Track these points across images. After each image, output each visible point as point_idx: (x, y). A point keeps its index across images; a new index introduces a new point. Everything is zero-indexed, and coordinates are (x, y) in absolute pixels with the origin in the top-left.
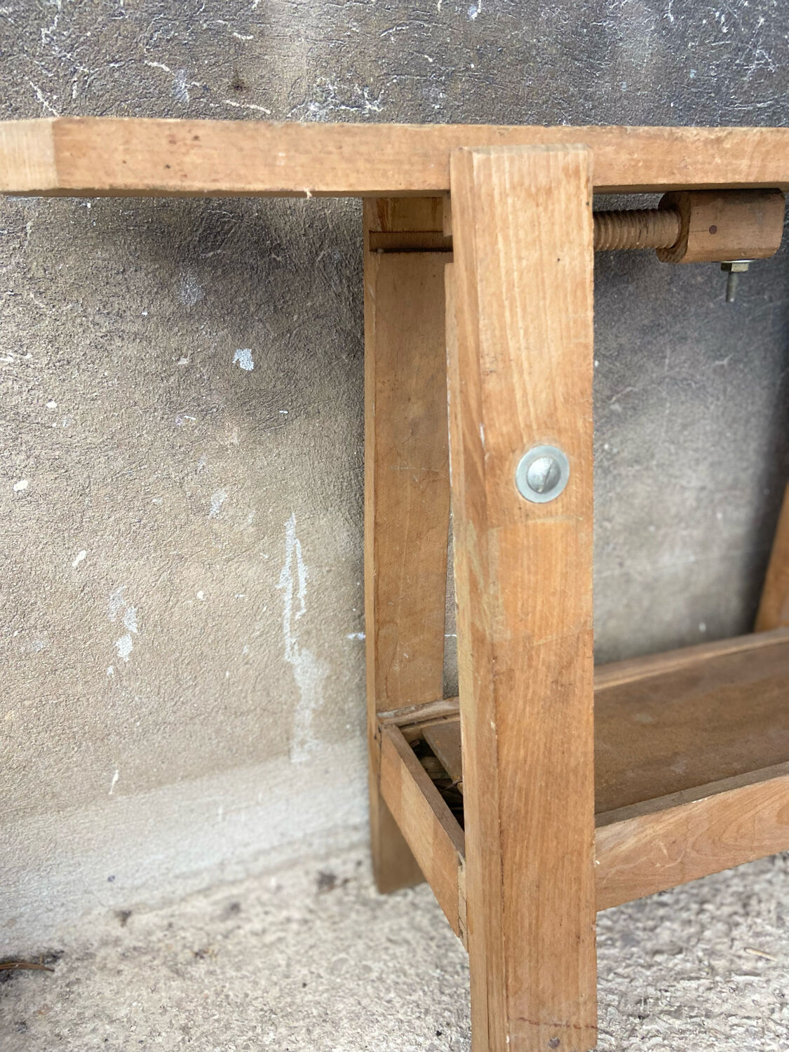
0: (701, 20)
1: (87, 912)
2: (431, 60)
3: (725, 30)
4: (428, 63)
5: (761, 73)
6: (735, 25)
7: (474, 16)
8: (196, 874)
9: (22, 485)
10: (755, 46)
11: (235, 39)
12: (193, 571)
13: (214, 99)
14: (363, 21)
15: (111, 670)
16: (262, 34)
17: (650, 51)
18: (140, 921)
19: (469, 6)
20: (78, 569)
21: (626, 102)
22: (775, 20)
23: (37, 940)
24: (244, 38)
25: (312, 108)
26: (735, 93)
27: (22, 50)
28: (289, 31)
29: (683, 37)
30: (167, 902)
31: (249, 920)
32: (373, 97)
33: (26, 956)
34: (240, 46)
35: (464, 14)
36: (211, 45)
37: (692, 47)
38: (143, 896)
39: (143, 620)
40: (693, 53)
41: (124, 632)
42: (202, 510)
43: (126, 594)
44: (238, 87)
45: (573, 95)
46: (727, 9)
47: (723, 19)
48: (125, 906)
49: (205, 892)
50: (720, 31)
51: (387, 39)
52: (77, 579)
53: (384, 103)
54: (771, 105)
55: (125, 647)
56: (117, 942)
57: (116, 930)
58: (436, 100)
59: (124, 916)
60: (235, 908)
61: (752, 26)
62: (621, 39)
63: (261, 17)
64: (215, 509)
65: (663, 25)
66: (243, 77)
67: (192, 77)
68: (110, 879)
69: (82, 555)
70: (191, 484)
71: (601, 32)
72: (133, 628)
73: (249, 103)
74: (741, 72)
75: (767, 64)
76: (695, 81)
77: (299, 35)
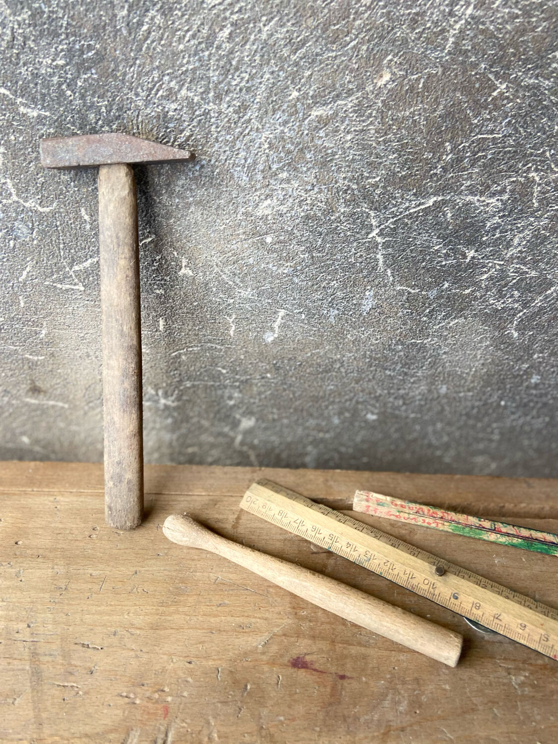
2: (224, 371)
4: (222, 374)
7: (270, 339)
11: (28, 359)
13: (15, 399)
14: (151, 344)
16: (52, 355)
17: (481, 362)
19: (264, 332)
24: (36, 358)
28: (78, 353)
29: (527, 349)
32: (166, 396)
34: (33, 365)
35: (259, 339)
36: (6, 363)
37: (539, 357)
40: (540, 362)
44: (35, 390)
45: (380, 395)
51: (177, 357)
53: (179, 399)
58: (230, 398)
62: (445, 353)
63: (49, 343)
65: (503, 342)
66: (39, 384)
71: (422, 348)
73: (47, 400)
76: (537, 385)
77: (88, 356)
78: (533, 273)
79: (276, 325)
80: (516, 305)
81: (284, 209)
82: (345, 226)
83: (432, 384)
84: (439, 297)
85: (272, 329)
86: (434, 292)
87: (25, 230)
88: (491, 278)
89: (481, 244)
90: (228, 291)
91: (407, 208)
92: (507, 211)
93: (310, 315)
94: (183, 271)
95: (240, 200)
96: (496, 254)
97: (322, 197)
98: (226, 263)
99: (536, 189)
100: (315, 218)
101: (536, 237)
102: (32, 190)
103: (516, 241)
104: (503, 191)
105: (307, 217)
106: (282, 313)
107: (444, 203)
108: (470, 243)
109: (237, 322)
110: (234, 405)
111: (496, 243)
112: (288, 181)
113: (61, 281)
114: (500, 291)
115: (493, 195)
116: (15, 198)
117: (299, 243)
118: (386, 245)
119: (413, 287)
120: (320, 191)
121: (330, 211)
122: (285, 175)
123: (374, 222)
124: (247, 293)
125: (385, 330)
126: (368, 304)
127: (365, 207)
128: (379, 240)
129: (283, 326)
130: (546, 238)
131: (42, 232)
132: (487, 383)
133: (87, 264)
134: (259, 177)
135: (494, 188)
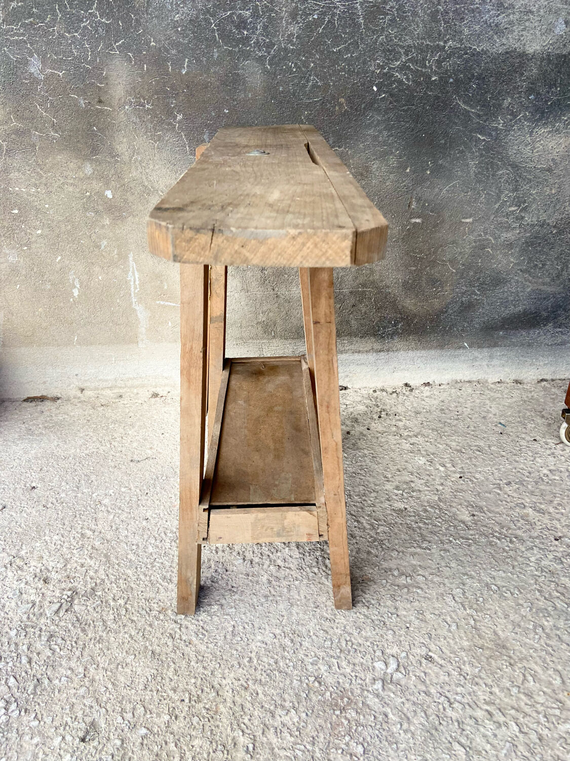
0: (282, 67)
1: (69, 385)
2: (169, 89)
3: (294, 70)
5: (314, 86)
6: (299, 67)
7: (184, 73)
8: (107, 381)
9: (39, 232)
10: (310, 75)
11: (98, 86)
12: (97, 269)
13: (93, 106)
14: (142, 77)
15: (71, 300)
16: (107, 84)
17: (260, 81)
18: (87, 393)
19: (182, 69)
20: (58, 263)
21: (251, 101)
22: (319, 64)
23: (52, 392)
24: (101, 85)
25: (127, 107)
26: (303, 95)
27: (32, 93)
28: (116, 82)
29: (275, 74)
30: (96, 389)
31: (124, 400)
32: (148, 103)
33: (49, 396)
34: (100, 88)
35: (180, 73)
36: (90, 89)
37: (280, 78)
38: (87, 384)
39: (81, 283)
40: (280, 80)
41: (75, 287)
42: (99, 247)
43: (75, 273)
44: (100, 102)
46: (295, 61)
47: (293, 65)
48: (82, 386)
49: (110, 388)
50: (292, 70)
51: (152, 82)
52: (58, 266)
53: (152, 105)
54: (321, 100)
55: (76, 293)
56: (79, 398)
57: (79, 394)
58: (172, 103)
59: (82, 390)
60: (121, 396)
61: (308, 67)
62: (247, 77)
63: (106, 78)
64: (103, 247)
65: (265, 70)
66: (102, 98)
67: (85, 99)
68: (77, 375)
69: (59, 258)
70: (94, 237)
71: (238, 75)
72: (78, 286)
73: (104, 106)
74: (305, 86)
75: (317, 82)
76: (282, 91)
77: (120, 84)
78: (268, 40)
79: (185, 66)
80: (266, 54)
81: (183, 17)
82: (203, 23)
83: (245, 91)
84: (239, 51)
85: (184, 68)
86: (237, 50)
87: (101, 30)
88: (254, 43)
89: (248, 28)
90: (167, 51)
91: (222, 16)
92: (252, 16)
93: (197, 61)
94: (152, 43)
95: (169, 15)
96: (253, 33)
97: (195, 13)
98: (166, 40)
99: (260, 8)
100: (193, 20)
101: (264, 25)
102: (105, 15)
103: (259, 27)
104: (249, 9)
105: (191, 20)
106: (187, 60)
107: (233, 13)
108: (244, 28)
109: (172, 65)
110: (174, 107)
111: (253, 28)
112: (183, 7)
113: (111, 50)
114: (259, 48)
115: (247, 11)
116: (99, 18)
117: (190, 30)
118: (218, 30)
119: (230, 47)
120: (194, 11)
121: (197, 18)
122: (182, 6)
123: (212, 21)
124: (174, 52)
125: (224, 67)
126: (216, 55)
127: (208, 16)
128: (215, 28)
129: (188, 66)
130: (268, 26)
131: (107, 31)
132: (265, 92)
133: (120, 43)
134: (174, 6)
135: (247, 8)
